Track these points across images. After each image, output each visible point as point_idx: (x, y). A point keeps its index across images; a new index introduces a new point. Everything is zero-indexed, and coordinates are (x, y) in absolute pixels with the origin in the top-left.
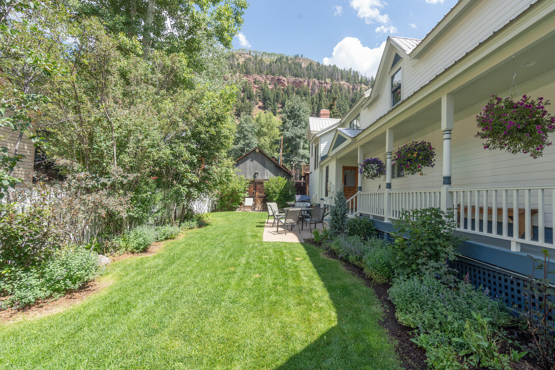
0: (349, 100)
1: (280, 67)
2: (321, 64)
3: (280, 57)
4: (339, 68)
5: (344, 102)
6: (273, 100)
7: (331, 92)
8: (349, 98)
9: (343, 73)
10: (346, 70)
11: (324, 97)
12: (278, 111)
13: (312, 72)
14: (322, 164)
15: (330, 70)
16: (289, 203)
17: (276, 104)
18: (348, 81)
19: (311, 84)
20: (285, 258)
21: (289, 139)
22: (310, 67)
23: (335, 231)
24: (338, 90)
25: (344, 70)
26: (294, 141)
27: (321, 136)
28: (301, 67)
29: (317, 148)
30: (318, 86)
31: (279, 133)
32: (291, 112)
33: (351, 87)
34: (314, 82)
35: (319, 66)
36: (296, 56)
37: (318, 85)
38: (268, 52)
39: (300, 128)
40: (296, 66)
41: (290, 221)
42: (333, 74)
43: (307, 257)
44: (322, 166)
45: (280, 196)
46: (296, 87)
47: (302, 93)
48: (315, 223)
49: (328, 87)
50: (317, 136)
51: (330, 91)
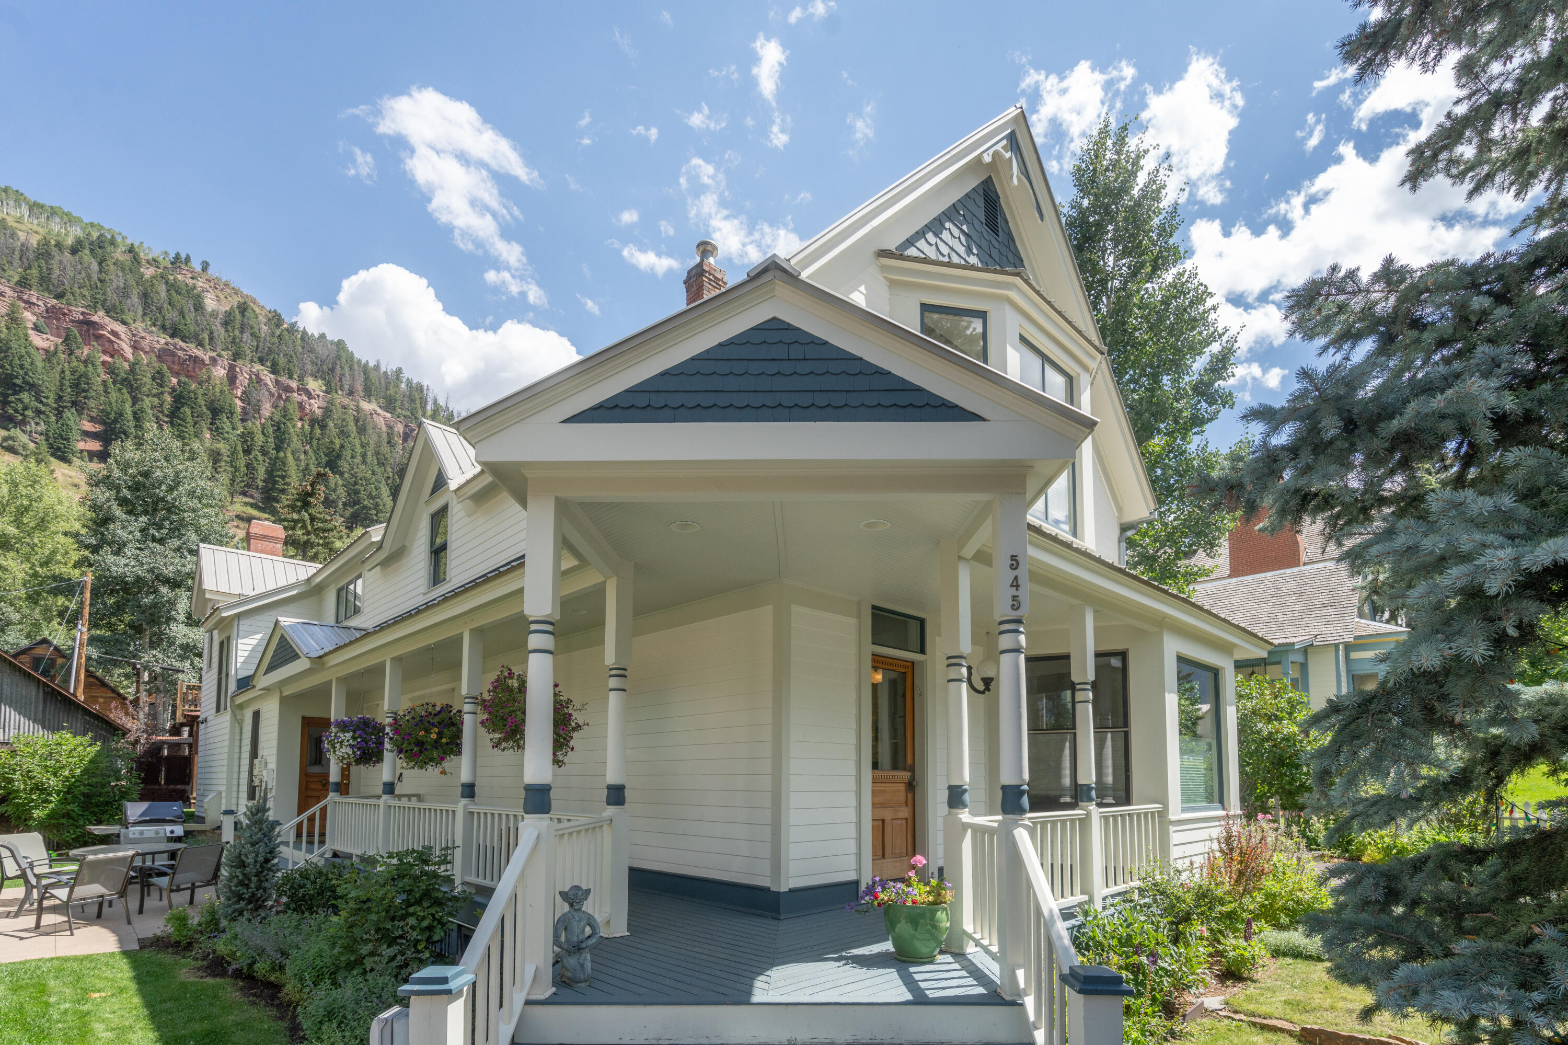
0: (389, 470)
1: (95, 277)
2: (288, 320)
3: (95, 235)
4: (357, 355)
5: (374, 473)
6: (52, 396)
7: (323, 427)
8: (391, 461)
9: (373, 376)
10: (383, 369)
11: (295, 438)
12: (81, 445)
13: (246, 336)
14: (240, 700)
15: (320, 350)
16: (98, 830)
17: (67, 414)
18: (389, 405)
19: (243, 379)
20: (52, 999)
21: (126, 583)
22: (238, 316)
23: (237, 906)
24: (352, 427)
25: (377, 367)
26: (148, 593)
27: (239, 616)
28: (199, 307)
29: (225, 647)
30: (272, 395)
31: (75, 556)
32: (136, 487)
33: (399, 428)
34: (257, 376)
35: (278, 325)
36: (177, 257)
37: (273, 390)
38: (32, 197)
39: (178, 549)
40: (176, 297)
41: (91, 890)
42: (332, 370)
43: (133, 986)
44: (241, 707)
45: (63, 802)
46: (177, 374)
47: (201, 401)
48: (193, 888)
49: (316, 407)
50: (225, 614)
51: (319, 423)
